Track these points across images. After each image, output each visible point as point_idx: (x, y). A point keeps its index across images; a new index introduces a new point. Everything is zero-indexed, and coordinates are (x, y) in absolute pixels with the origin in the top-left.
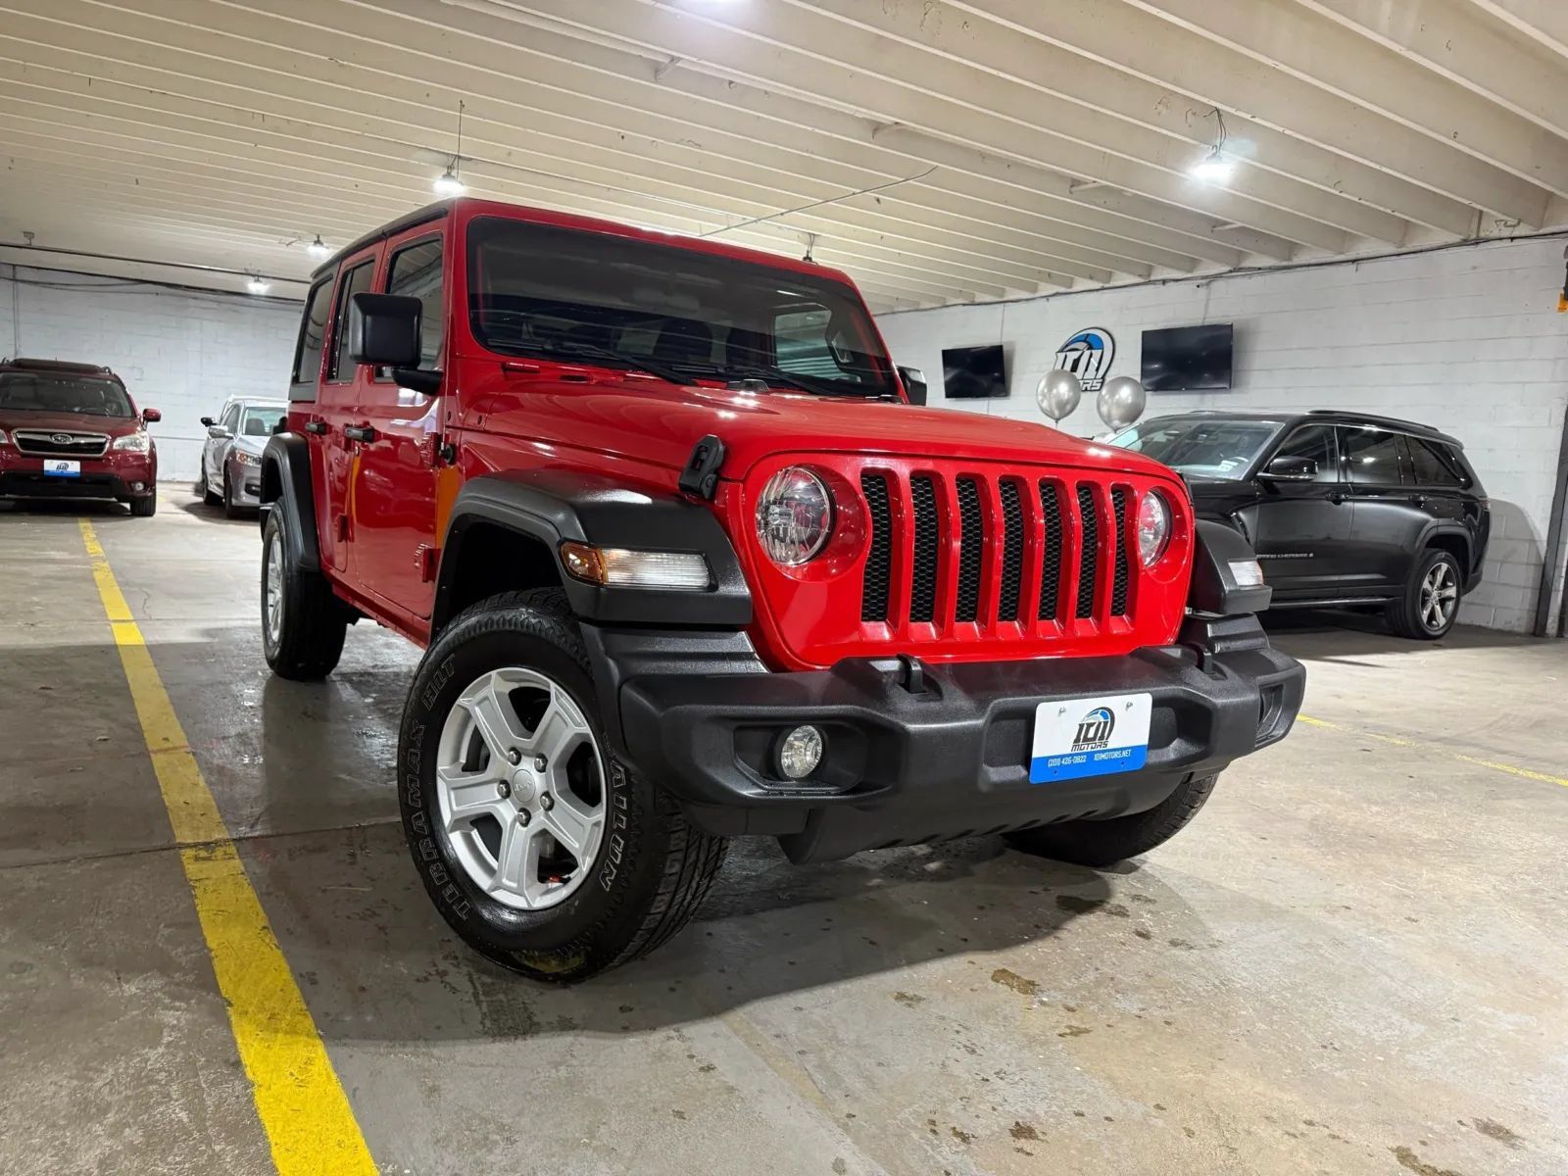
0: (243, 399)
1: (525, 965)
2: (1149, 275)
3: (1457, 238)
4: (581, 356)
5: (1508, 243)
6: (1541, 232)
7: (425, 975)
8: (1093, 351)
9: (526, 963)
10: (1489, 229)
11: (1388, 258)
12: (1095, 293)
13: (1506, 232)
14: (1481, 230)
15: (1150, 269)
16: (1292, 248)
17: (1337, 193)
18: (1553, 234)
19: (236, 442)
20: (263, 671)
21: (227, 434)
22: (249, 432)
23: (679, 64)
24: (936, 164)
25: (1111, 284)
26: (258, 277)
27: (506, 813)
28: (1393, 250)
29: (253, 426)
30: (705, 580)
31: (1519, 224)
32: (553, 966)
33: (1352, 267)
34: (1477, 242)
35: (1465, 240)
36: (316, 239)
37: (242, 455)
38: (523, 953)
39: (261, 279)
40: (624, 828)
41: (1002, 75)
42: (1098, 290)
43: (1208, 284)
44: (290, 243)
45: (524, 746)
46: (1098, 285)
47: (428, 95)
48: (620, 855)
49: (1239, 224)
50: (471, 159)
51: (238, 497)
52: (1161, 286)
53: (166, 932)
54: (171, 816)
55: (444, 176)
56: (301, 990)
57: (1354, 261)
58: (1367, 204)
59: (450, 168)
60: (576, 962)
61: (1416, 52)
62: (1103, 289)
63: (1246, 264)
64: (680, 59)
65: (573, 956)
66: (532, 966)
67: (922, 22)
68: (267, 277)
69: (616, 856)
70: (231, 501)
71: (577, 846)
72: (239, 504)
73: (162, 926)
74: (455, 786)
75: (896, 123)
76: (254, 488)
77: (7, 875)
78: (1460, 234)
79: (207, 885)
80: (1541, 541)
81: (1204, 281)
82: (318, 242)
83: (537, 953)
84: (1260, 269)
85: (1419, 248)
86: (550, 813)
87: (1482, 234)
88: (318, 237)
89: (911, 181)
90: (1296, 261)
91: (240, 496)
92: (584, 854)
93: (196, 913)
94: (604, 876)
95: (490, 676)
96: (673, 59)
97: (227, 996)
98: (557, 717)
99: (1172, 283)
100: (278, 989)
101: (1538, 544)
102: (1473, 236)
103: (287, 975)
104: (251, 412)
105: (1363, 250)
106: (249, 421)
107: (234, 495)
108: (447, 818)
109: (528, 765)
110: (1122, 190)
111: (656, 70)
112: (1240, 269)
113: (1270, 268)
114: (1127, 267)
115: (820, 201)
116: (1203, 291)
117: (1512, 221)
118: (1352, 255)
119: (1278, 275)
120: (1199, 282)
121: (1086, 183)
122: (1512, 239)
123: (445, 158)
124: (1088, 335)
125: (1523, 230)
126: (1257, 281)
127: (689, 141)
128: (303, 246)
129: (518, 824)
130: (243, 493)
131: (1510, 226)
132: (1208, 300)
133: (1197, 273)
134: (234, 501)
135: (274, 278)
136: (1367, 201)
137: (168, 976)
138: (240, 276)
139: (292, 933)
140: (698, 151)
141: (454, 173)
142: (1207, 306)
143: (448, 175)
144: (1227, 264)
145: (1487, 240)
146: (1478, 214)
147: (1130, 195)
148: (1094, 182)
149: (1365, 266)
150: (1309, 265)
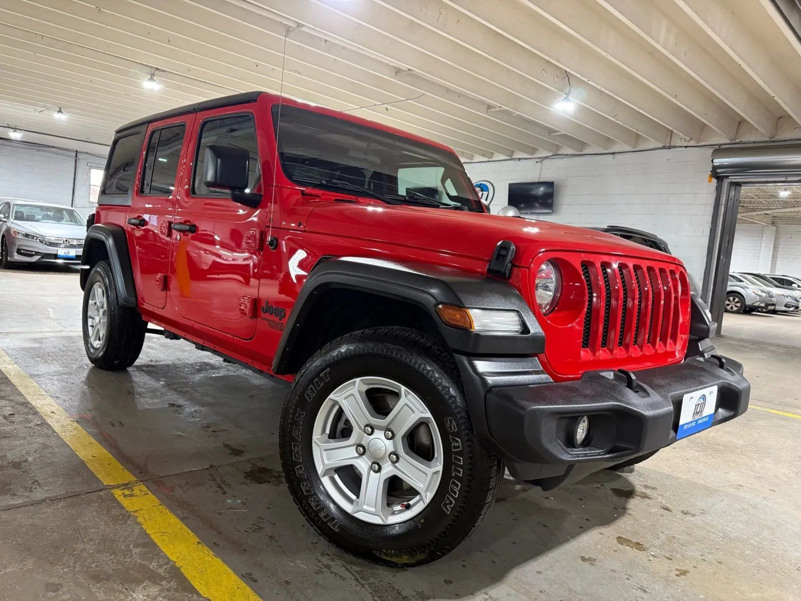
0: (11, 200)
1: (384, 559)
2: (512, 156)
3: (661, 145)
4: (339, 188)
5: (684, 149)
6: (699, 144)
7: (318, 569)
8: (484, 192)
9: (385, 557)
10: (676, 142)
11: (629, 153)
12: (485, 163)
13: (686, 144)
14: (672, 142)
15: (513, 152)
16: (583, 144)
17: (614, 120)
18: (705, 146)
19: (9, 224)
20: (87, 365)
21: (3, 219)
22: (16, 218)
23: (302, 29)
24: (424, 92)
25: (493, 159)
26: (15, 129)
27: (362, 465)
28: (631, 150)
29: (19, 215)
30: (519, 327)
31: (691, 140)
32: (405, 559)
33: (611, 156)
34: (670, 148)
35: (664, 147)
36: (59, 110)
37: (14, 232)
38: (383, 552)
39: (17, 130)
40: (461, 476)
41: (473, 49)
42: (486, 162)
43: (541, 161)
44: (42, 111)
45: (376, 424)
46: (486, 159)
47: (149, 33)
48: (458, 493)
49: (563, 132)
50: (165, 71)
51: (12, 256)
52: (518, 162)
53: (137, 550)
54: (88, 465)
55: (149, 79)
56: (250, 586)
57: (613, 153)
58: (627, 126)
59: (153, 75)
60: (420, 557)
61: (673, 55)
62: (488, 161)
63: (560, 152)
64: (303, 25)
65: (420, 553)
66: (389, 559)
67: (439, 18)
68: (21, 130)
69: (455, 493)
70: (7, 259)
71: (422, 486)
72: (12, 260)
73: (131, 546)
74: (326, 448)
75: (409, 70)
76: (22, 251)
77: (5, 516)
78: (662, 143)
79: (143, 515)
80: (699, 290)
81: (539, 160)
82: (60, 111)
83: (393, 552)
84: (567, 155)
85: (643, 149)
86: (397, 464)
87: (672, 144)
88: (60, 109)
89: (409, 101)
90: (584, 152)
91: (14, 256)
92: (427, 490)
93: (148, 536)
94: (445, 505)
95: (355, 382)
96: (299, 25)
97: (206, 596)
98: (406, 407)
99: (523, 160)
100: (236, 588)
101: (698, 291)
102: (668, 145)
103: (234, 577)
104: (18, 207)
105: (616, 149)
106: (16, 212)
107: (9, 255)
108: (320, 469)
109: (379, 434)
110: (513, 112)
111: (288, 31)
112: (557, 155)
113: (572, 155)
114: (501, 150)
115: (358, 107)
116: (539, 164)
117: (688, 139)
118: (611, 151)
119: (575, 159)
120: (537, 160)
121: (495, 108)
122: (686, 147)
123: (150, 69)
124: (481, 184)
125: (692, 143)
126: (566, 160)
127: (296, 71)
128: (50, 113)
129: (372, 472)
130: (15, 254)
131: (687, 141)
132: (541, 169)
133: (535, 156)
134: (9, 259)
135: (25, 130)
136: (627, 125)
137: (159, 584)
138: (3, 128)
139: (218, 545)
140: (300, 76)
141: (154, 78)
142: (540, 173)
143: (152, 79)
144: (552, 152)
145: (675, 147)
146: (670, 133)
147: (515, 115)
148: (500, 107)
149: (617, 156)
150: (591, 154)
